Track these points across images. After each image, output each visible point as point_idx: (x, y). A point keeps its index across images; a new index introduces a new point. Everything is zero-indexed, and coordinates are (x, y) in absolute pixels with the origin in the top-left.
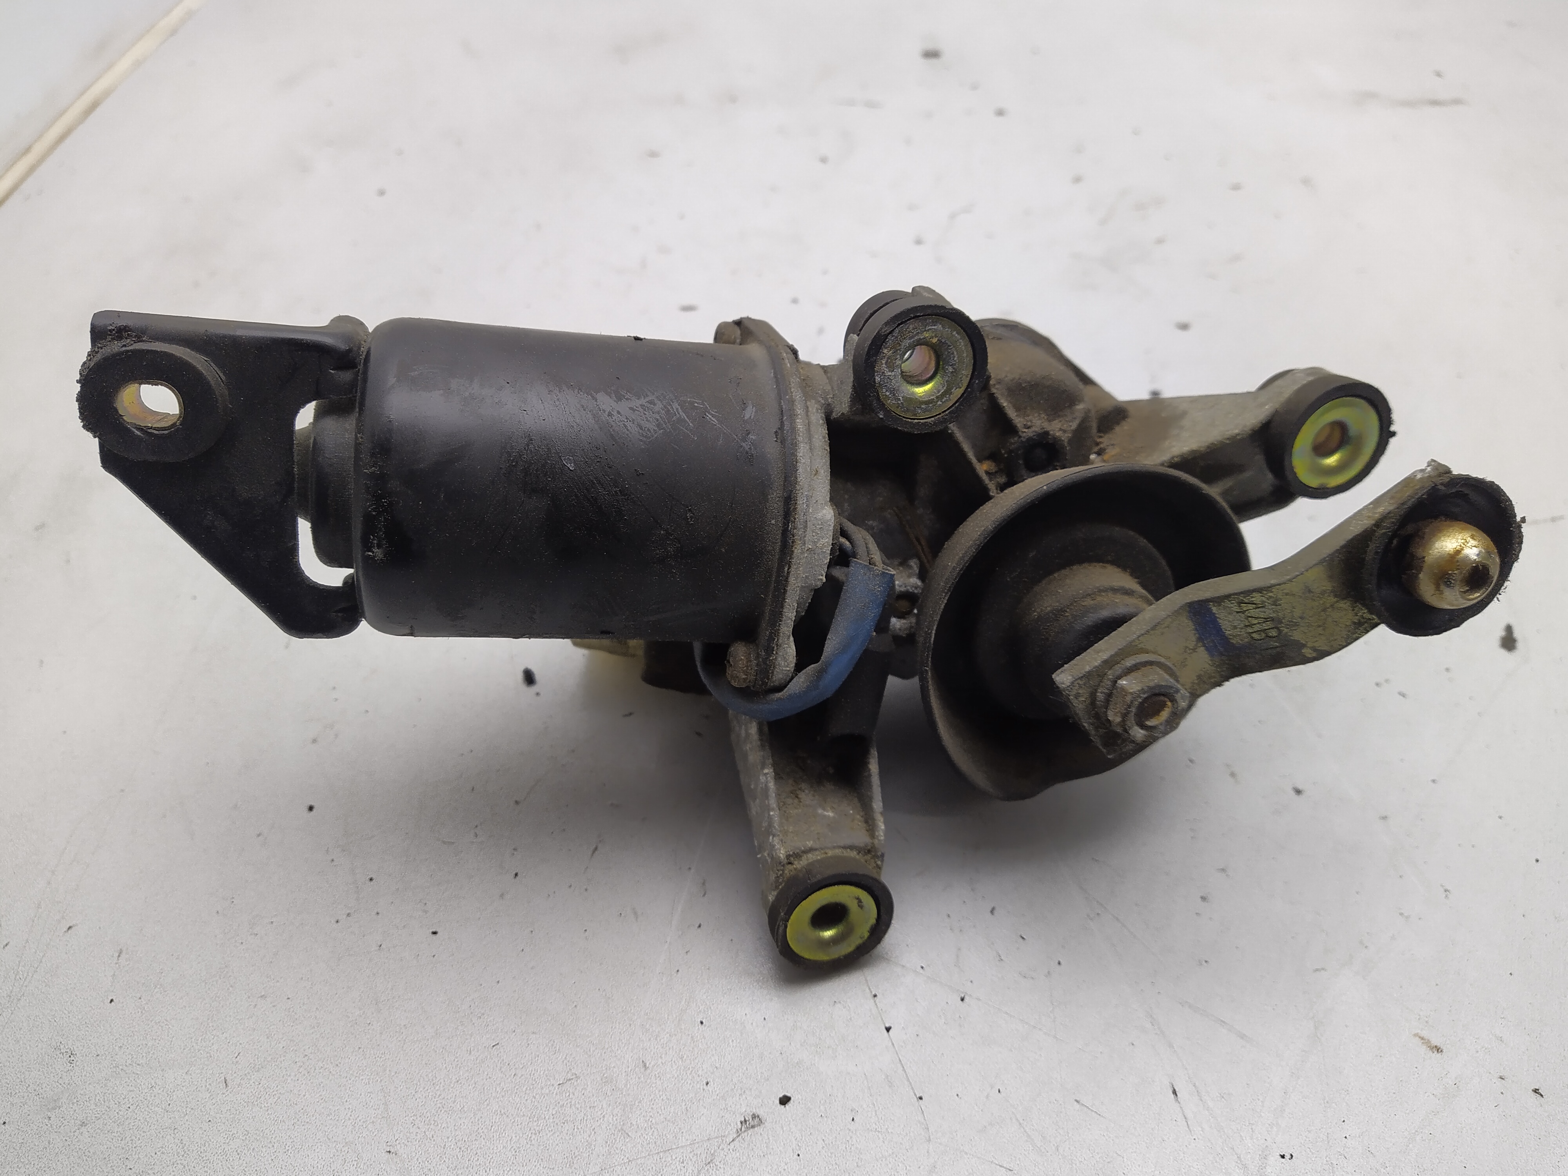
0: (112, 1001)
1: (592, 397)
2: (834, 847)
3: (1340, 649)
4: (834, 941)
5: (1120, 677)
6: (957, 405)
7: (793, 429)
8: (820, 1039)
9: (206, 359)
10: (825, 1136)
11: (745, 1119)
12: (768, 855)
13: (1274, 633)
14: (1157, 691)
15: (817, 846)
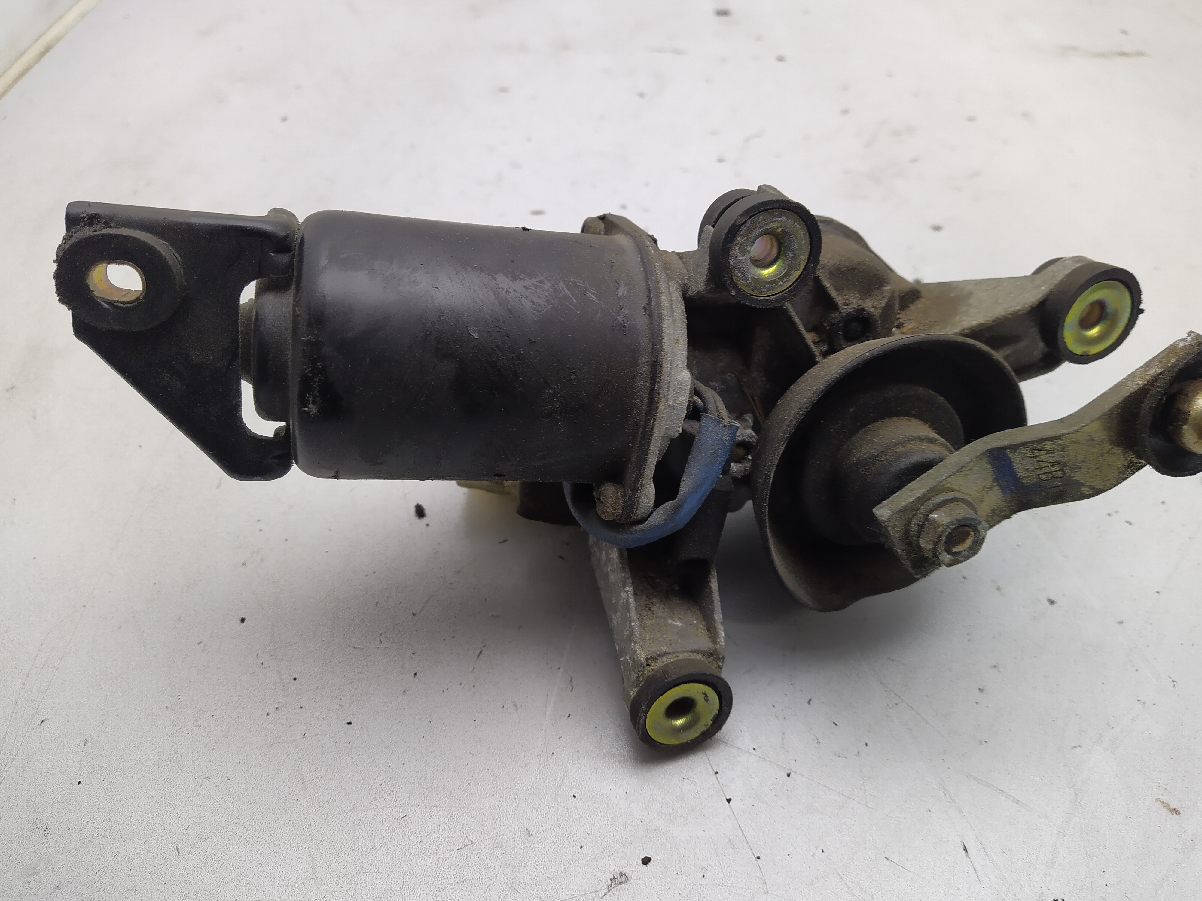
0: (79, 783)
1: (492, 276)
2: (684, 652)
3: (1112, 488)
4: (684, 728)
5: (931, 511)
6: (795, 284)
7: (659, 304)
8: (673, 809)
9: (165, 243)
10: (681, 890)
11: (614, 877)
12: (630, 658)
13: (1059, 474)
14: (962, 523)
15: (671, 651)
